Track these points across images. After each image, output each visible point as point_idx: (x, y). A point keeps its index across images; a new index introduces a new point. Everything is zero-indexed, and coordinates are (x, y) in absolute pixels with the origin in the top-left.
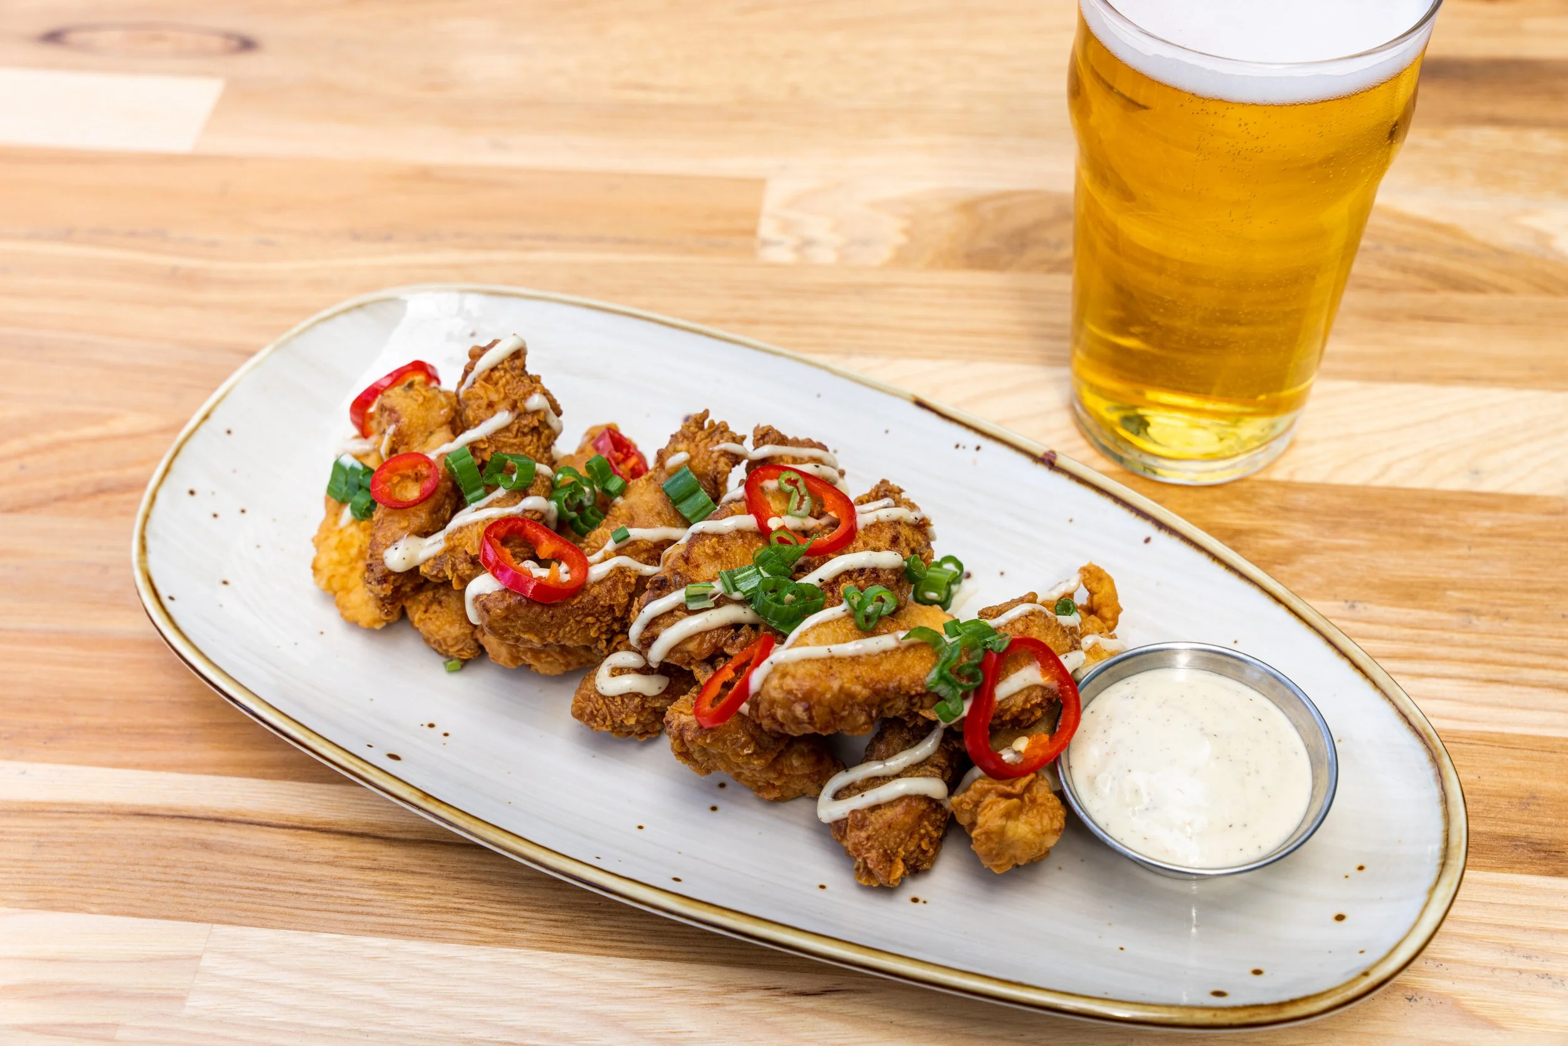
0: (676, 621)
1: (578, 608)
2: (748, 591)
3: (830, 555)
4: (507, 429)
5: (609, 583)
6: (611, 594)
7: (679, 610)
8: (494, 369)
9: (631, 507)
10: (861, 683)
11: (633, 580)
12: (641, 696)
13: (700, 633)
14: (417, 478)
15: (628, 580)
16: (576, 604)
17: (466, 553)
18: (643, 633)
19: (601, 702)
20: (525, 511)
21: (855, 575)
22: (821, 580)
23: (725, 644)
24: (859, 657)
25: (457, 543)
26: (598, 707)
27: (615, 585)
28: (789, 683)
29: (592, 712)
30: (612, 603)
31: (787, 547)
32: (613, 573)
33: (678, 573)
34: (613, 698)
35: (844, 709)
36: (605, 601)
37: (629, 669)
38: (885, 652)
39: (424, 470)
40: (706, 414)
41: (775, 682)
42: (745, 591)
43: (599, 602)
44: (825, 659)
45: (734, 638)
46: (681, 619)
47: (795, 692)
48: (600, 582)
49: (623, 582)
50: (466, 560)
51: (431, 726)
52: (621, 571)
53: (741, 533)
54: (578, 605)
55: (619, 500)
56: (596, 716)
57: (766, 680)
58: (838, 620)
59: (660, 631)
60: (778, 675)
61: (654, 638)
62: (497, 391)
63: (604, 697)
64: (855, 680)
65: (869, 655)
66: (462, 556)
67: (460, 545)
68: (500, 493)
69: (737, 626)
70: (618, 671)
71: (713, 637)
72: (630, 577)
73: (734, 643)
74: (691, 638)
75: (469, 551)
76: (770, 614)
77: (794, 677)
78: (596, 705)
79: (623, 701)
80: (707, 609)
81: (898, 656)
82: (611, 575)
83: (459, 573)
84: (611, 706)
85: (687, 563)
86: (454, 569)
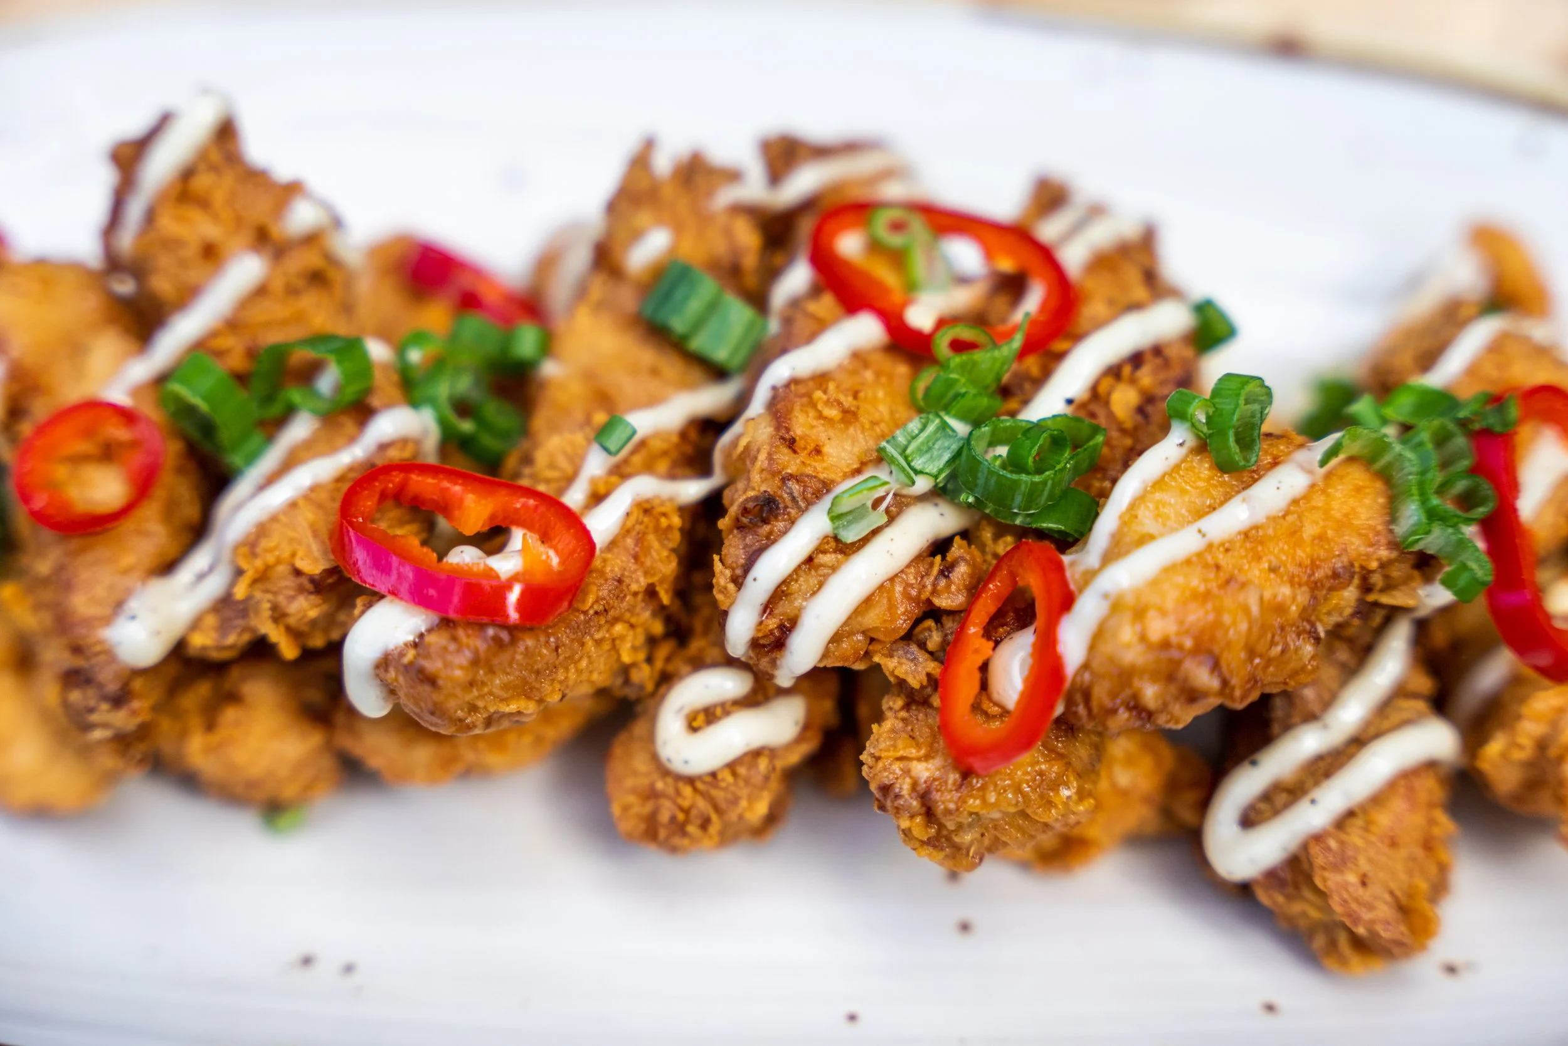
0: (826, 577)
1: (596, 613)
2: (940, 471)
3: (1058, 346)
4: (261, 291)
5: (630, 542)
6: (642, 564)
7: (824, 552)
8: (187, 174)
9: (589, 375)
10: (1285, 578)
11: (676, 521)
12: (767, 752)
13: (881, 587)
14: (108, 454)
15: (664, 522)
16: (591, 607)
17: (298, 573)
18: (761, 623)
19: (687, 791)
20: (383, 447)
21: (1127, 370)
22: (1070, 402)
23: (934, 592)
24: (1256, 527)
25: (271, 559)
26: (686, 804)
27: (640, 540)
28: (1158, 627)
29: (673, 819)
30: (650, 581)
31: (977, 356)
32: (633, 519)
33: (791, 477)
34: (713, 775)
35: (1273, 643)
36: (637, 581)
37: (723, 705)
38: (1295, 502)
39: (119, 433)
40: (649, 145)
41: (1127, 633)
42: (935, 471)
43: (628, 586)
44: (1200, 555)
45: (946, 571)
46: (834, 569)
47: (1174, 640)
48: (613, 544)
49: (657, 529)
50: (301, 590)
51: (307, 961)
52: (645, 508)
53: (859, 358)
54: (596, 607)
55: (550, 369)
56: (686, 822)
57: (1098, 636)
58: (1177, 468)
59: (800, 609)
60: (1128, 616)
61: (788, 627)
62: (215, 218)
63: (691, 781)
64: (1272, 576)
65: (1273, 519)
66: (290, 582)
67: (279, 561)
68: (300, 429)
69: (940, 547)
70: (701, 718)
71: (908, 585)
72: (664, 515)
73: (950, 583)
74: (867, 602)
75: (301, 564)
76: (1018, 499)
77: (1163, 613)
78: (680, 801)
79: (734, 774)
80: (875, 532)
81: (1319, 501)
82: (629, 524)
83: (292, 621)
84: (715, 793)
85: (795, 452)
86: (278, 615)
